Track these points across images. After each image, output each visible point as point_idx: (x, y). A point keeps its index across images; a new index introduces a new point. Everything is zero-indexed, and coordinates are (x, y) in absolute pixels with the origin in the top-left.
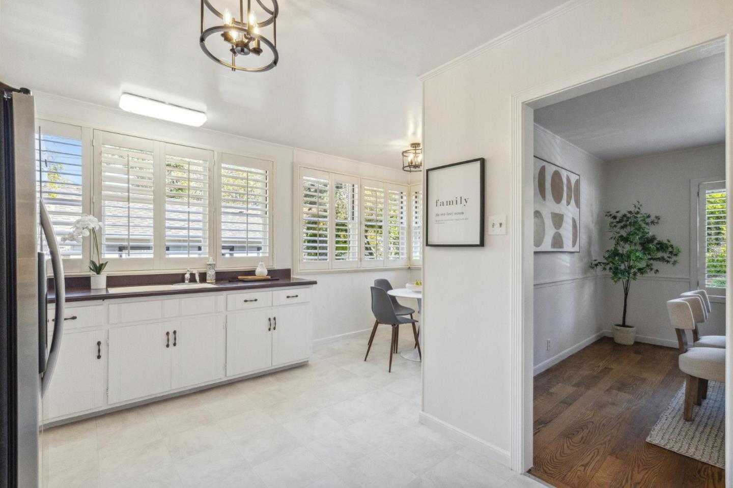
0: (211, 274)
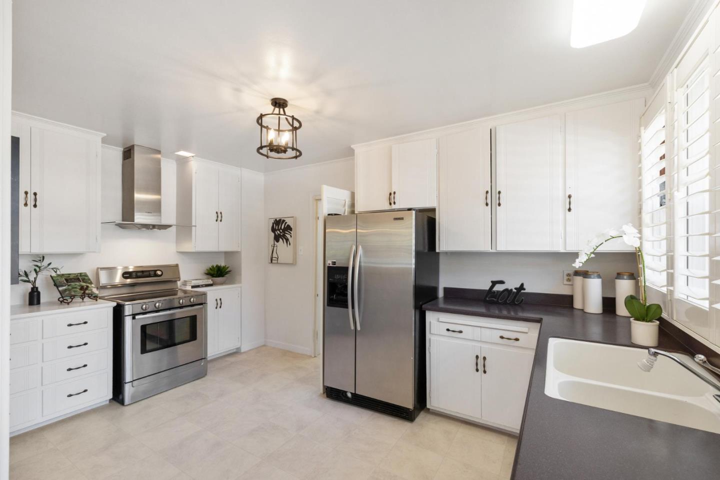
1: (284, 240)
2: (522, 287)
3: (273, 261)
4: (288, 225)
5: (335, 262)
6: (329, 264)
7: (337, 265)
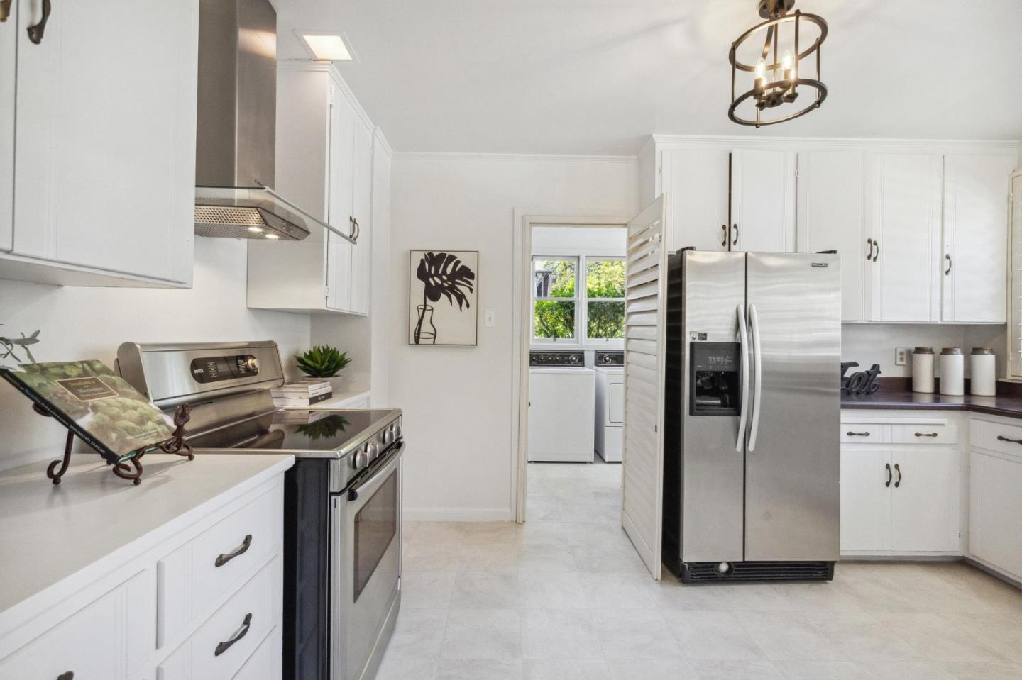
1: (454, 298)
2: (876, 368)
3: (421, 341)
4: (463, 267)
5: (705, 335)
6: (694, 338)
7: (709, 340)
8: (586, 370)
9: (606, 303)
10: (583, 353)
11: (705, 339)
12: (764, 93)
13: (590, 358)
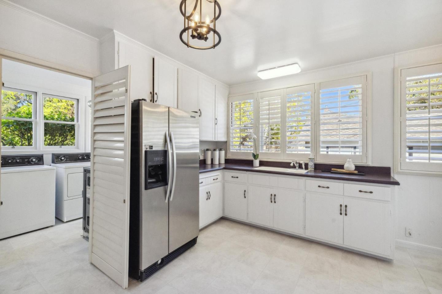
0: (311, 165)
5: (152, 146)
6: (147, 148)
7: (154, 149)
8: (45, 167)
9: (58, 124)
10: (42, 156)
11: (152, 149)
12: (198, 30)
13: (48, 158)
